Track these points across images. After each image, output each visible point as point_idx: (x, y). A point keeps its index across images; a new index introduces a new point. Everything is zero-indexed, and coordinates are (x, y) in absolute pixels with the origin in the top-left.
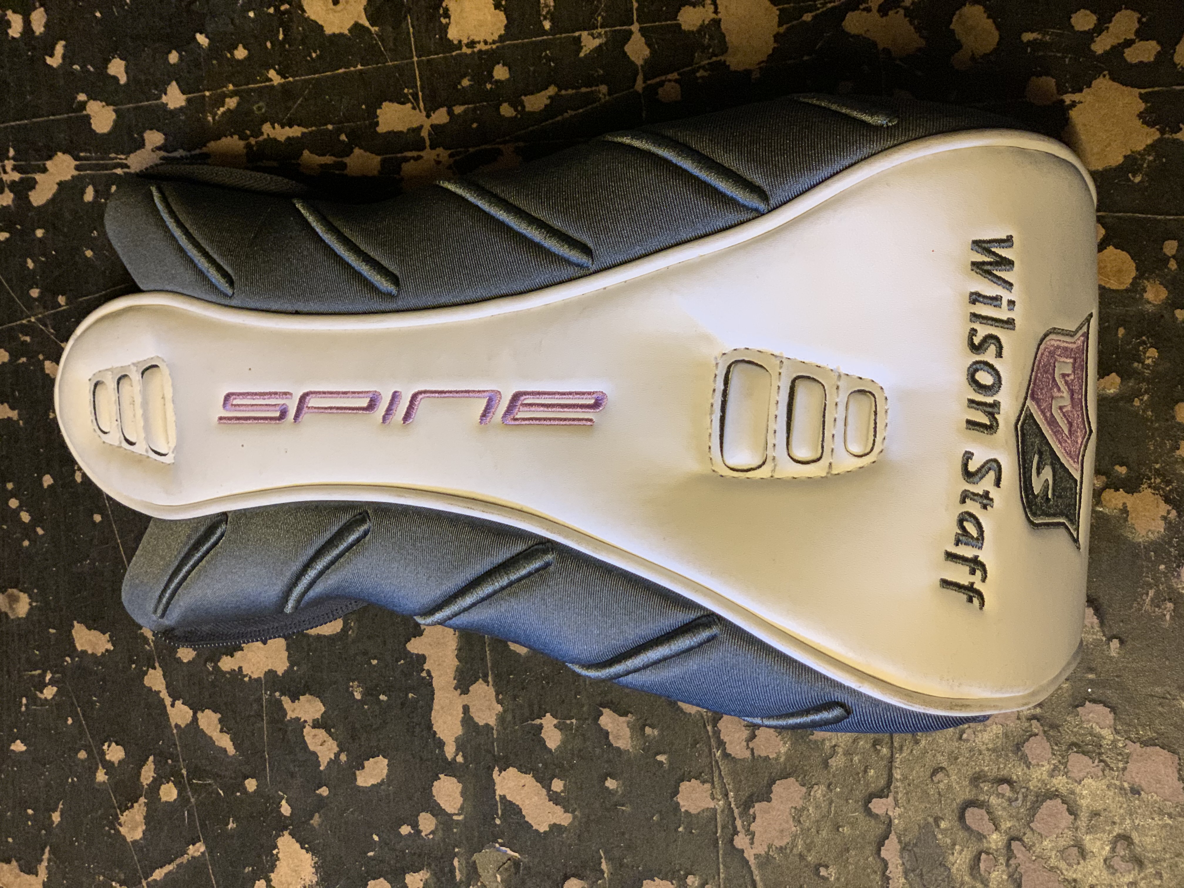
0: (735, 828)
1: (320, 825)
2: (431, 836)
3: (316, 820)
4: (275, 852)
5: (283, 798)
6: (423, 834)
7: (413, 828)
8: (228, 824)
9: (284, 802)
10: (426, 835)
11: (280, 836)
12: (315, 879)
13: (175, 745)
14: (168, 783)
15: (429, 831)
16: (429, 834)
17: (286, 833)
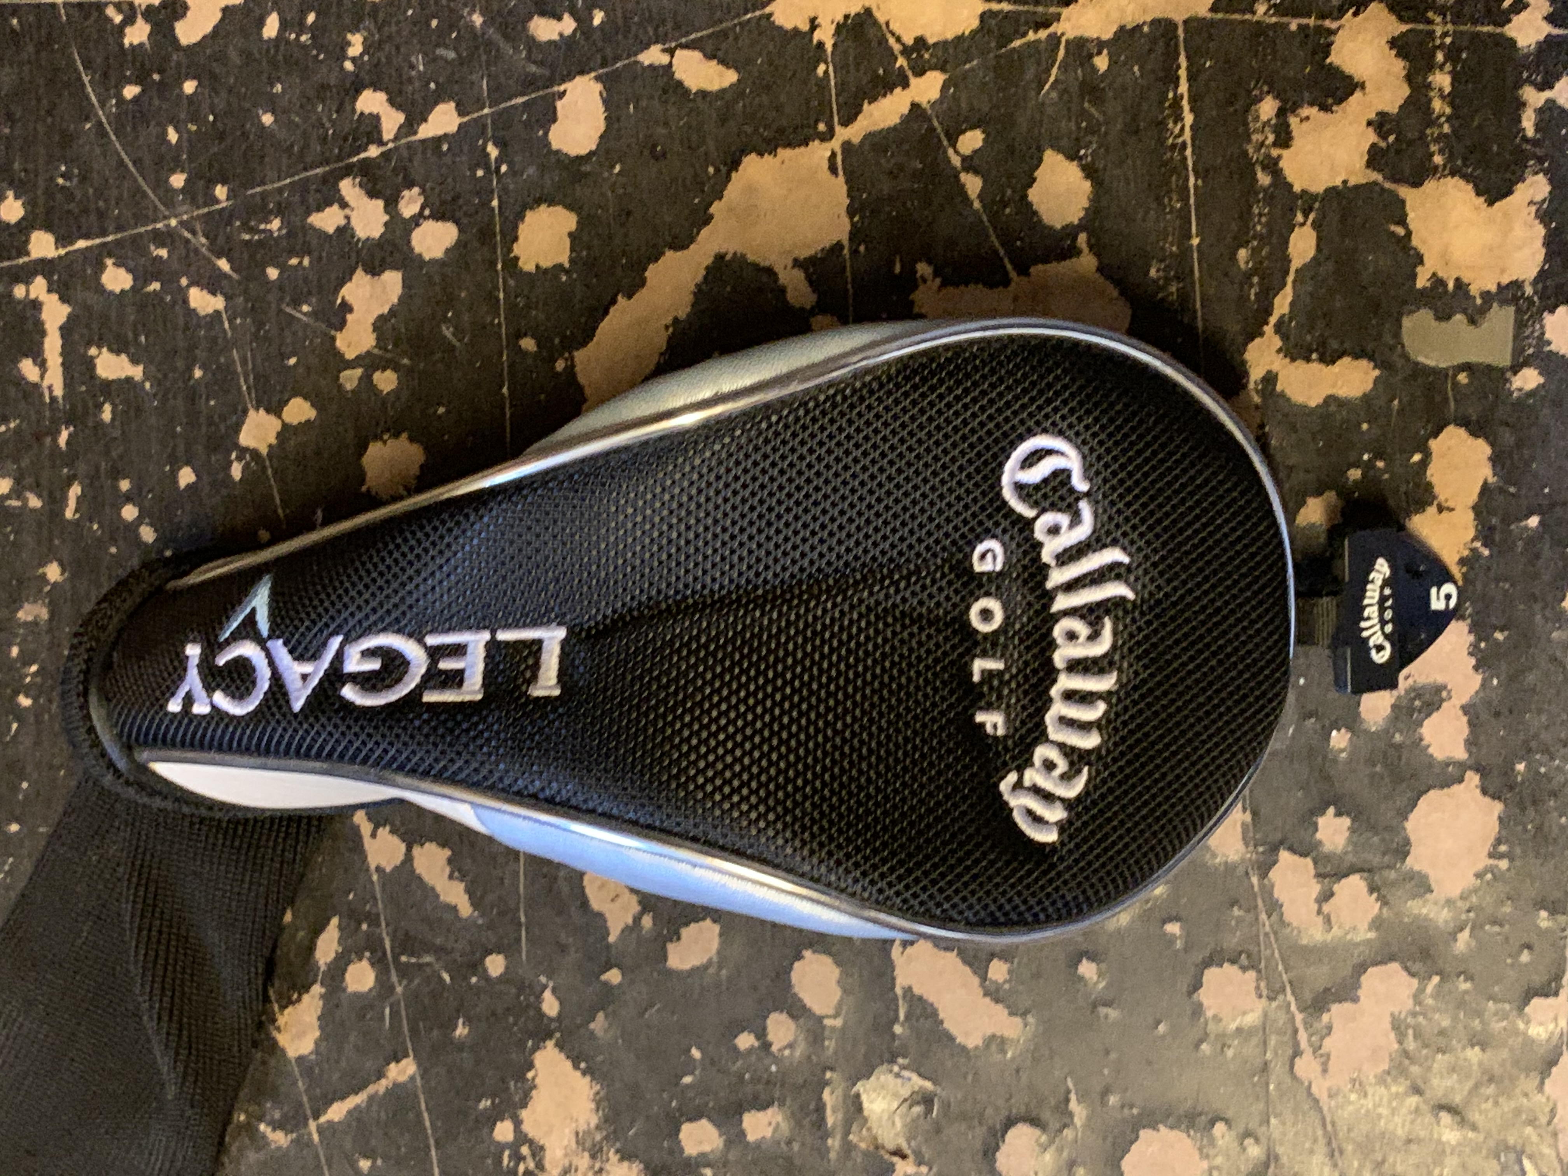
0: (1296, 1044)
1: (606, 1031)
2: (787, 1052)
3: (599, 1024)
4: (530, 1075)
5: (545, 987)
6: (774, 1048)
7: (758, 1038)
8: (455, 1027)
9: (547, 995)
10: (780, 1050)
11: (539, 1048)
12: (594, 1121)
13: (375, 899)
14: (360, 960)
15: (785, 1043)
16: (785, 1048)
17: (550, 1044)
